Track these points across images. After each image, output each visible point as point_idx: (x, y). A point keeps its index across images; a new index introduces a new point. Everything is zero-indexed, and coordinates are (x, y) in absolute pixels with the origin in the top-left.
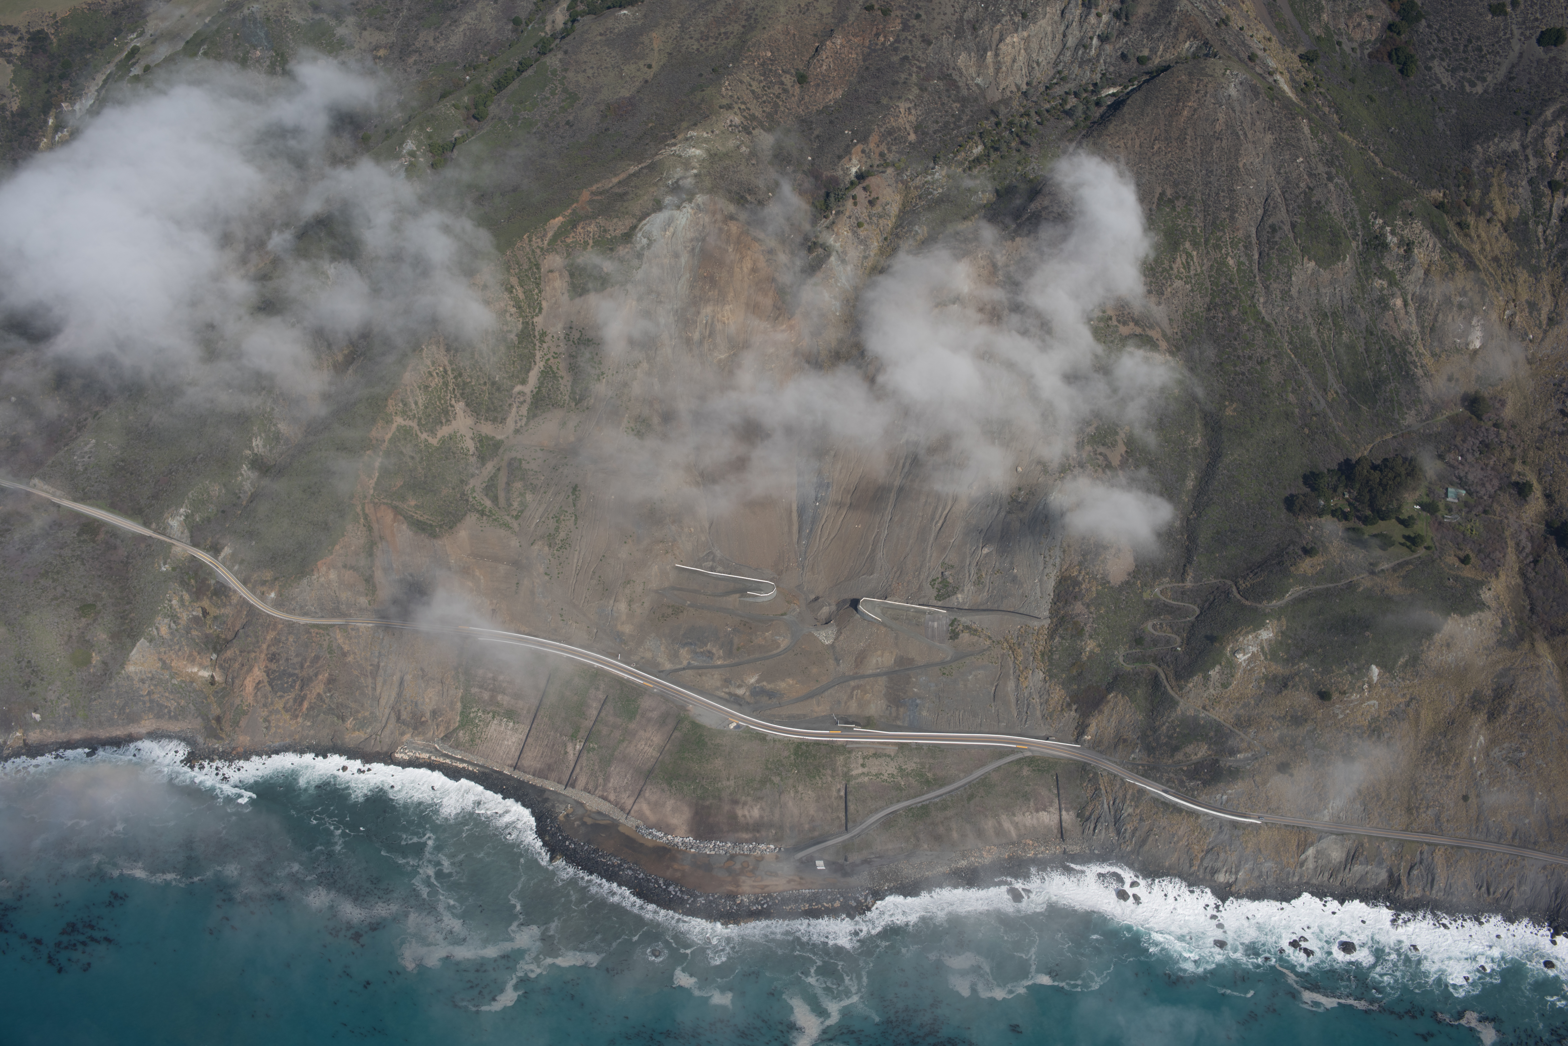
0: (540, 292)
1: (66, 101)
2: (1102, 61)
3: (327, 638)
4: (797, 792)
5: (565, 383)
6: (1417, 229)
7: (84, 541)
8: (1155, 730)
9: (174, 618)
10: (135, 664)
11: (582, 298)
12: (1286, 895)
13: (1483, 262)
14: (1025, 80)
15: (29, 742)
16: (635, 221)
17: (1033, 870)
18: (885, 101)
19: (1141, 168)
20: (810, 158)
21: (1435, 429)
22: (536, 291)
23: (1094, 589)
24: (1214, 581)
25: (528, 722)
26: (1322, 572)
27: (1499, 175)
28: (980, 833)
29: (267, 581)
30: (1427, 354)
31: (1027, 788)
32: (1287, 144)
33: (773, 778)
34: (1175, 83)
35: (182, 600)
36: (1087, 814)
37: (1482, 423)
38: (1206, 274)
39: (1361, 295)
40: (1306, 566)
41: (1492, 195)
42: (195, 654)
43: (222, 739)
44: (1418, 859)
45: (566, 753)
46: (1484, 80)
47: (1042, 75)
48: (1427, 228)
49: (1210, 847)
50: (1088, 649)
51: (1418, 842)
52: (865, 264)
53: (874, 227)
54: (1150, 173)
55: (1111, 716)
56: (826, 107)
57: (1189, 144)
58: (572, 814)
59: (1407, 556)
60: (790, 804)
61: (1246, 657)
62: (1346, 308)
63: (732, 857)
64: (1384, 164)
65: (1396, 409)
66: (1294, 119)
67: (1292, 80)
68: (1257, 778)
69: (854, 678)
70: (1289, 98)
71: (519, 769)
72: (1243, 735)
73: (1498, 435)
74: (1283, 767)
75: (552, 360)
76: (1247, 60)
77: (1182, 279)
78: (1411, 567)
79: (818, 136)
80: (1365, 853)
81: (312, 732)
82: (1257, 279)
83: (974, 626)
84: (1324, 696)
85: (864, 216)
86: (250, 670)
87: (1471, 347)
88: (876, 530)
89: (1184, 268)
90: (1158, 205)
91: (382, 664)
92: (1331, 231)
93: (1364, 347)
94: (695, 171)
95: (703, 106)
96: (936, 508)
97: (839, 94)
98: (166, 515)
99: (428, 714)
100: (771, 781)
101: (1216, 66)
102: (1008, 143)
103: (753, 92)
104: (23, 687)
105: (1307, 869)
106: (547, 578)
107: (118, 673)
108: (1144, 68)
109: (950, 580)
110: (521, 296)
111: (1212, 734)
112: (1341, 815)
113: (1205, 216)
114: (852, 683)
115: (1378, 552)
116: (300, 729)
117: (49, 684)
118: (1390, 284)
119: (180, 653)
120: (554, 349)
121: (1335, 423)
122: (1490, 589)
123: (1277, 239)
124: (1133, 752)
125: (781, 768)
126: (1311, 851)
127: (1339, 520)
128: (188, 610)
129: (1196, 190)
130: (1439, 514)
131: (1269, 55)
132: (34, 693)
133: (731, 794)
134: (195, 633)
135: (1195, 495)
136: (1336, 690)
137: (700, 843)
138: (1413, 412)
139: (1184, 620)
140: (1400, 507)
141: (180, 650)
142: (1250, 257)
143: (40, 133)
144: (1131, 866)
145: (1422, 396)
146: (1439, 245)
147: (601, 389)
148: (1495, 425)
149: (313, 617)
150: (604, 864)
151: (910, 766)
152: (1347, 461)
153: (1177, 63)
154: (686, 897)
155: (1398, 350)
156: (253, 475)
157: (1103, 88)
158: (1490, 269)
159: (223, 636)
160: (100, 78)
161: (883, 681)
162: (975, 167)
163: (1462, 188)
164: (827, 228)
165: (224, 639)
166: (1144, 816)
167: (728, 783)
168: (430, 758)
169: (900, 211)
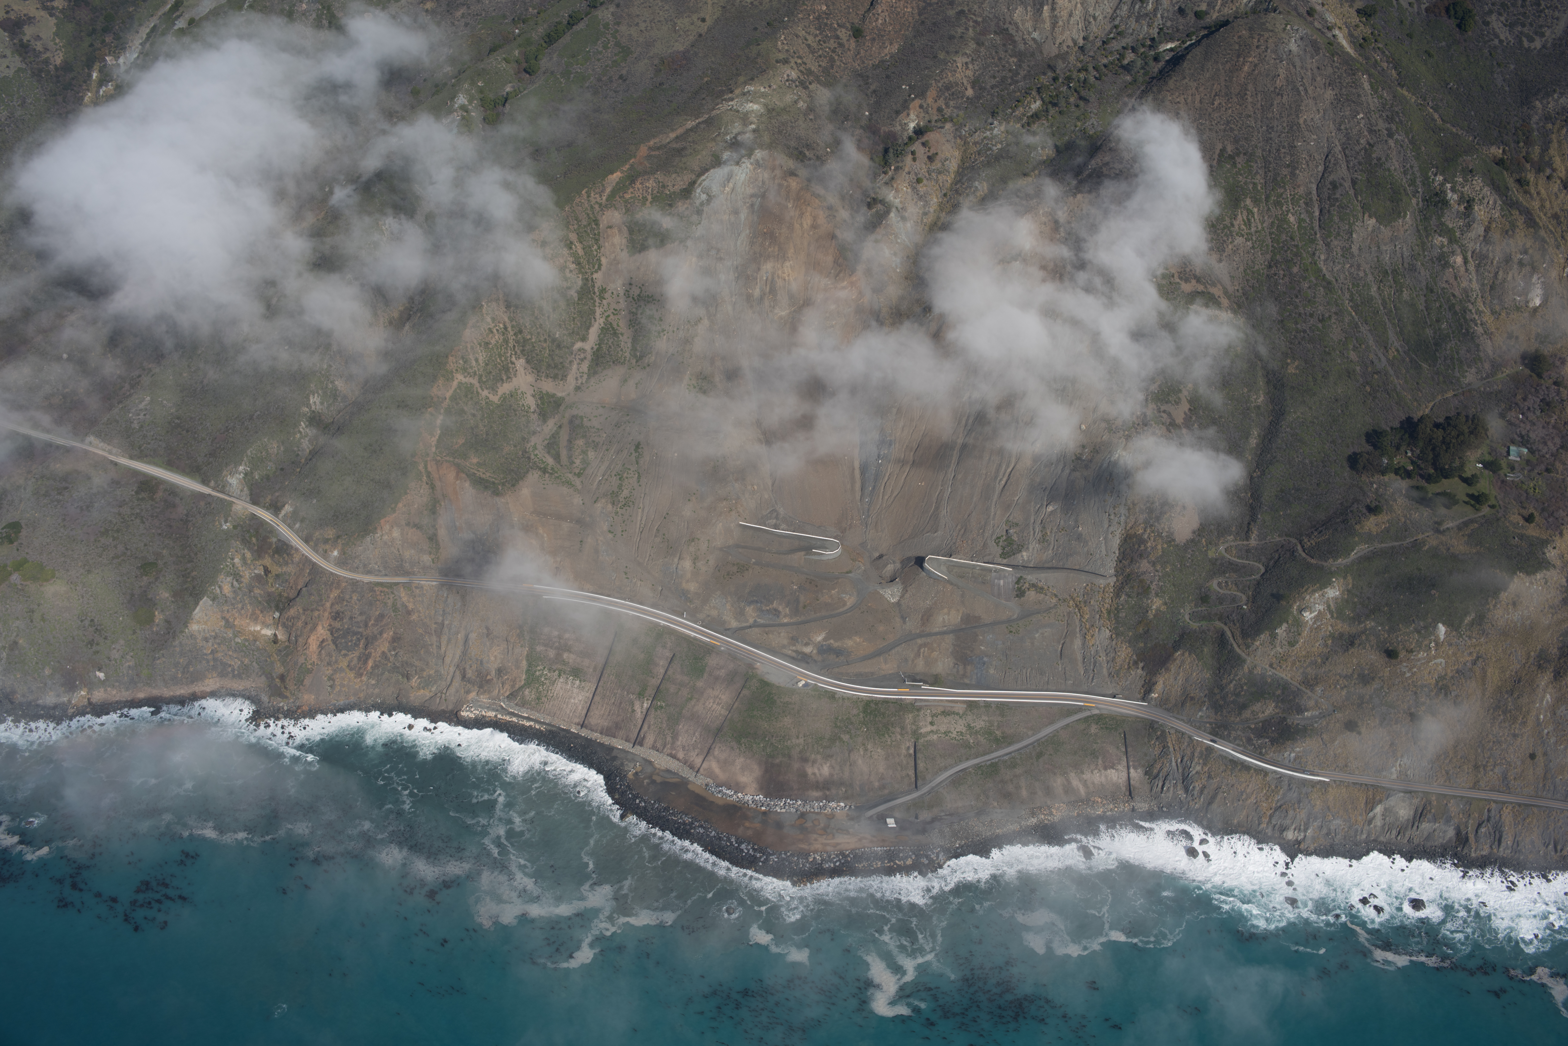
0: (599, 248)
1: (109, 55)
2: (1159, 16)
3: (392, 596)
4: (866, 750)
5: (626, 340)
6: (1478, 186)
7: (143, 499)
8: (1222, 688)
9: (237, 576)
10: (199, 622)
11: (642, 254)
12: (1355, 853)
13: (1543, 219)
14: (1082, 35)
15: (94, 701)
16: (694, 177)
17: (1102, 827)
18: (942, 55)
19: (1202, 124)
20: (867, 113)
21: (1495, 387)
22: (595, 247)
23: (1159, 547)
24: (1278, 539)
25: (595, 680)
26: (1387, 530)
27: (1558, 131)
28: (1049, 791)
29: (330, 539)
30: (1487, 312)
31: (1095, 746)
32: (1348, 100)
33: (842, 736)
34: (1236, 38)
35: (244, 559)
36: (1155, 771)
37: (1543, 382)
38: (1267, 231)
39: (1421, 253)
40: (1371, 524)
41: (1552, 152)
42: (258, 612)
43: (286, 697)
44: (1485, 817)
45: (633, 711)
46: (1542, 35)
47: (1099, 29)
48: (1488, 185)
49: (1279, 804)
50: (1154, 607)
51: (1486, 800)
52: (925, 220)
53: (933, 183)
54: (1210, 129)
55: (1178, 674)
56: (882, 61)
57: (1250, 100)
58: (641, 771)
59: (1470, 513)
60: (860, 762)
61: (1313, 615)
62: (1406, 265)
63: (803, 815)
64: (1442, 120)
65: (1456, 367)
66: (1354, 75)
67: (1351, 35)
68: (1324, 736)
69: (920, 636)
70: (1348, 53)
71: (586, 727)
72: (1310, 693)
73: (1558, 393)
74: (1351, 726)
75: (612, 317)
76: (1305, 14)
77: (1243, 236)
78: (1476, 525)
79: (874, 91)
80: (1433, 811)
81: (377, 691)
82: (1318, 236)
83: (1040, 584)
84: (1391, 654)
85: (923, 172)
86: (314, 628)
87: (1531, 305)
88: (940, 488)
89: (1245, 224)
90: (1219, 161)
91: (446, 622)
92: (1391, 188)
93: (1424, 305)
94: (753, 126)
95: (759, 60)
96: (1000, 465)
97: (895, 48)
98: (225, 473)
99: (493, 673)
100: (840, 739)
101: (1276, 21)
102: (1067, 98)
103: (809, 46)
104: (87, 645)
105: (1375, 826)
106: (610, 536)
107: (182, 632)
108: (1202, 23)
109: (1015, 538)
110: (581, 252)
111: (1279, 692)
112: (1409, 773)
113: (1266, 173)
114: (919, 641)
115: (1442, 511)
116: (365, 687)
117: (113, 643)
118: (1451, 241)
119: (243, 612)
120: (614, 306)
121: (1396, 381)
122: (1554, 548)
123: (1338, 196)
124: (1200, 710)
125: (850, 727)
126: (1379, 809)
127: (1402, 478)
128: (250, 569)
129: (1256, 147)
130: (1501, 473)
131: (1327, 10)
132: (98, 652)
133: (800, 752)
134: (257, 591)
135: (1259, 453)
136: (1403, 648)
137: (771, 800)
138: (1473, 370)
139: (1249, 578)
140: (1462, 465)
141: (243, 608)
142: (1310, 214)
143: (84, 87)
144: (1200, 823)
145: (1482, 354)
146: (1499, 202)
147: (662, 345)
148: (1555, 383)
149: (376, 575)
150: (676, 822)
151: (979, 724)
152: (1409, 420)
153: (1236, 18)
154: (758, 855)
155: (1457, 308)
156: (311, 432)
157: (1161, 43)
158: (1550, 226)
159: (286, 595)
160: (144, 31)
161: (950, 639)
162: (1034, 123)
163: (1522, 144)
164: (886, 183)
165: (286, 598)
166: (1212, 774)
167: (797, 741)
168: (496, 716)
169: (959, 167)
